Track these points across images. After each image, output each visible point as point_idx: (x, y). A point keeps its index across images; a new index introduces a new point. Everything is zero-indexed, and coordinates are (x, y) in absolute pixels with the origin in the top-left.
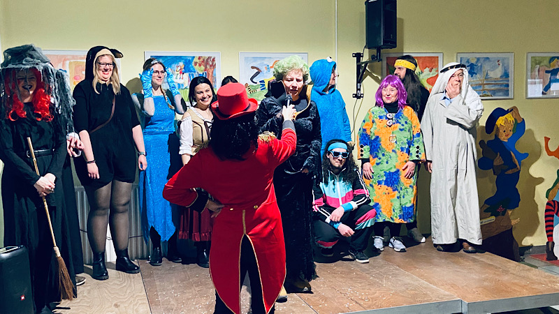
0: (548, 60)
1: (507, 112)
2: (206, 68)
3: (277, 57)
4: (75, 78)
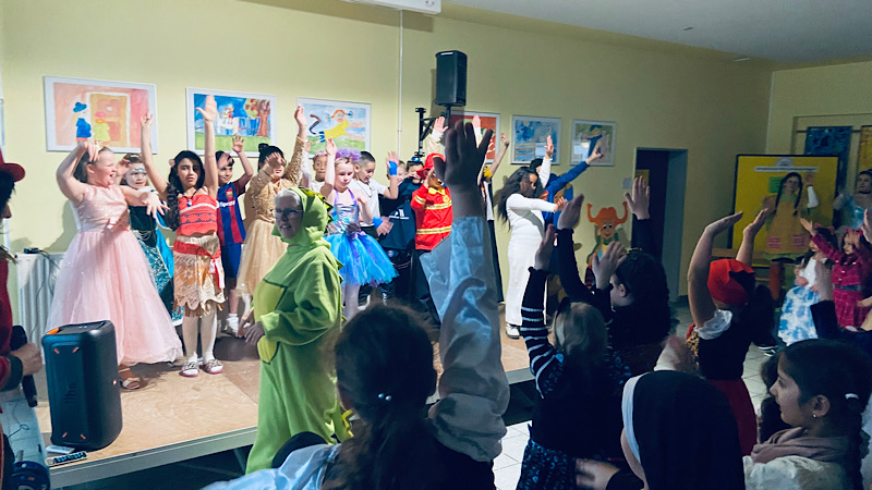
0: (589, 128)
2: (259, 112)
3: (339, 106)
4: (98, 115)
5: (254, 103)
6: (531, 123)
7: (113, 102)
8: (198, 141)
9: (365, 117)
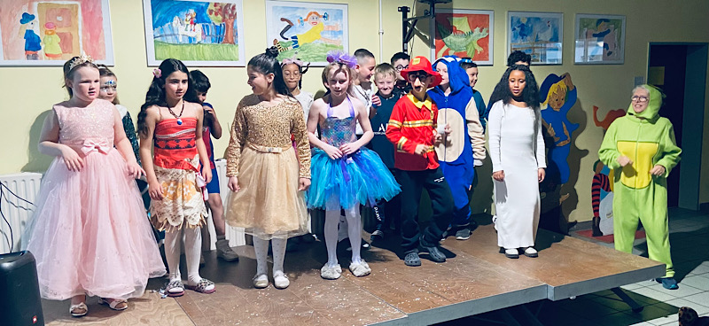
0: (595, 22)
1: (560, 79)
2: (224, 18)
3: (312, 8)
4: (47, 26)
5: (218, 7)
6: (529, 19)
7: (63, 11)
8: (158, 51)
9: (341, 18)
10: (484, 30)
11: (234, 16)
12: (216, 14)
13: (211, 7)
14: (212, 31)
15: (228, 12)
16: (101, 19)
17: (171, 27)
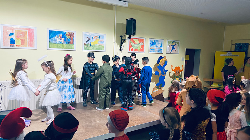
0: (172, 42)
1: (163, 58)
2: (70, 36)
4: (17, 37)
5: (69, 33)
6: (155, 41)
7: (23, 33)
8: (50, 45)
9: (104, 38)
10: (143, 43)
11: (73, 36)
12: (68, 35)
13: (67, 33)
14: (67, 40)
15: (72, 35)
16: (34, 35)
17: (55, 39)
